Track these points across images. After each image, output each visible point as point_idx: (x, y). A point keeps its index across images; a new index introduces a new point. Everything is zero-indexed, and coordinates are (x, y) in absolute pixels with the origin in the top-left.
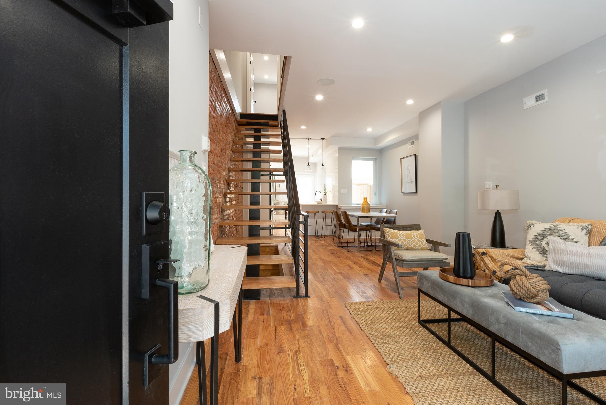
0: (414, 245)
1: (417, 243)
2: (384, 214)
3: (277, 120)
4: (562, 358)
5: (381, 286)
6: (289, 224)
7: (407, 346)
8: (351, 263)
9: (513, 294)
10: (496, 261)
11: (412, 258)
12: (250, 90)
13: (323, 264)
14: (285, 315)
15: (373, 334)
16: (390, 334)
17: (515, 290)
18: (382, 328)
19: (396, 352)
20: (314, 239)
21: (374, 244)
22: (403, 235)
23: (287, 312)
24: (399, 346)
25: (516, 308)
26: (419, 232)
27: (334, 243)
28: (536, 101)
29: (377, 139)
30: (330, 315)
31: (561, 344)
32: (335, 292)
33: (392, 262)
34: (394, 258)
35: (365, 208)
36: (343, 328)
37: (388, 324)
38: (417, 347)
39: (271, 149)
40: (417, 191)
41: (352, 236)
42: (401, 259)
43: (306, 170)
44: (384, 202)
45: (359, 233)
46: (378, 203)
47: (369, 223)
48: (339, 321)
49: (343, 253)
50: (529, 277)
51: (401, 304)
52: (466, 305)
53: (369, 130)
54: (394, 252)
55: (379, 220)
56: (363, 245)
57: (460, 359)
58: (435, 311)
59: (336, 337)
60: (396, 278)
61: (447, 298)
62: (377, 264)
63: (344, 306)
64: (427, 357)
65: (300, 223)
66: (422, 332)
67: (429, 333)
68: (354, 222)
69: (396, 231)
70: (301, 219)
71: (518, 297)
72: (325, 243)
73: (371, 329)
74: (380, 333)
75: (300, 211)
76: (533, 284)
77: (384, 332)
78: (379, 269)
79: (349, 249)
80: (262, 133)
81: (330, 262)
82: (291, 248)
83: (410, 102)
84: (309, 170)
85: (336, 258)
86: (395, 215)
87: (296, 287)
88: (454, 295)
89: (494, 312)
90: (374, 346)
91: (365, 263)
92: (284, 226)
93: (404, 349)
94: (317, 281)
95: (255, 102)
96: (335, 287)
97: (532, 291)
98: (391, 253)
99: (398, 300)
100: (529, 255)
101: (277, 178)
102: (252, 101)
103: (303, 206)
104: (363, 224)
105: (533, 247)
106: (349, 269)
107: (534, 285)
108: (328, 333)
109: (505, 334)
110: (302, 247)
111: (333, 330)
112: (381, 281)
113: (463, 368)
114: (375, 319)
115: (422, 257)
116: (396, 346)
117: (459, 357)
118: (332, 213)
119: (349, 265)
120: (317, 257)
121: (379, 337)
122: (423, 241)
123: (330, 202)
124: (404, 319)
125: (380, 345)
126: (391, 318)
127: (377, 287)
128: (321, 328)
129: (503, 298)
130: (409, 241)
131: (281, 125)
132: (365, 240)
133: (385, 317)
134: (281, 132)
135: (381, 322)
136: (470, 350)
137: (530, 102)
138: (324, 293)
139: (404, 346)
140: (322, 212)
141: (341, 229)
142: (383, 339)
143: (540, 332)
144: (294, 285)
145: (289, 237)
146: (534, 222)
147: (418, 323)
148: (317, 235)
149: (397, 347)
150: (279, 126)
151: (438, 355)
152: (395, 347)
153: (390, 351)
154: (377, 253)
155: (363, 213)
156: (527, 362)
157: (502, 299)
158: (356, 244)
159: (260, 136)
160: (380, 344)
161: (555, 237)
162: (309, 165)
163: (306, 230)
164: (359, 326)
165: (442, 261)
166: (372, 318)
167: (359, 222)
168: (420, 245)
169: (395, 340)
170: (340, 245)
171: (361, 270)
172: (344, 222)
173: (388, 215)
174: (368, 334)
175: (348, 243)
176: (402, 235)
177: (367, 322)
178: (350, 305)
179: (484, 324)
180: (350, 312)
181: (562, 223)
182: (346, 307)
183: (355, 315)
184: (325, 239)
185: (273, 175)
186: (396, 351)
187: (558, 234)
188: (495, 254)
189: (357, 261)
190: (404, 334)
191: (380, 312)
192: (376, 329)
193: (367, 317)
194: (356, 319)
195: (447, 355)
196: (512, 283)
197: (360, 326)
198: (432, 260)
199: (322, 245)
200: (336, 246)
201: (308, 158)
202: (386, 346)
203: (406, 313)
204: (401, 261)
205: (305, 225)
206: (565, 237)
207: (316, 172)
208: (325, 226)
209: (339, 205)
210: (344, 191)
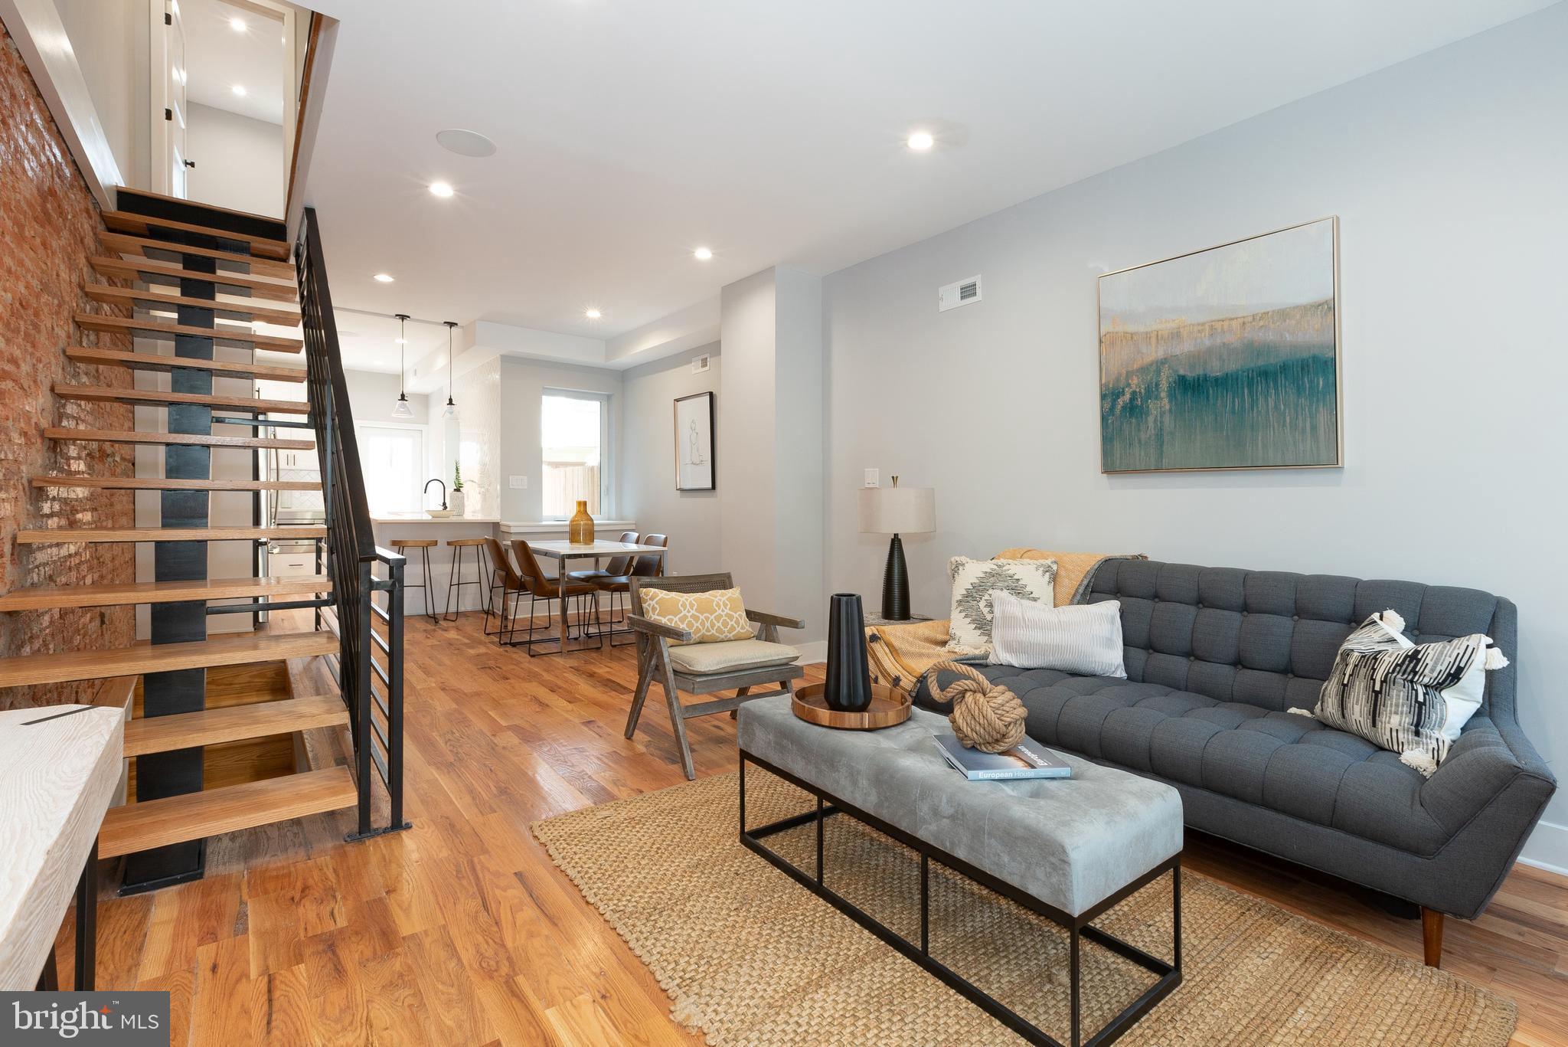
0: (719, 630)
1: (725, 624)
2: (632, 547)
3: (284, 239)
4: (1071, 882)
5: (633, 749)
6: (330, 589)
7: (719, 920)
8: (543, 693)
9: (959, 738)
10: (898, 654)
11: (717, 664)
12: (169, 115)
13: (454, 706)
14: (312, 916)
15: (622, 908)
16: (672, 894)
17: (965, 730)
18: (645, 881)
19: (691, 949)
20: (421, 625)
21: (605, 629)
22: (691, 603)
23: (322, 902)
24: (698, 927)
25: (971, 774)
26: (729, 592)
27: (489, 634)
28: (962, 298)
29: (614, 342)
30: (482, 879)
31: (1069, 849)
32: (495, 792)
33: (664, 681)
34: (669, 669)
35: (582, 529)
36: (529, 912)
37: (662, 865)
38: (744, 916)
39: (257, 334)
40: (714, 487)
41: (546, 609)
42: (687, 671)
43: (394, 415)
44: (630, 511)
45: (563, 601)
46: (613, 515)
47: (591, 572)
48: (516, 892)
49: (518, 663)
50: (991, 695)
51: (692, 793)
52: (863, 782)
53: (593, 314)
54: (672, 653)
55: (618, 564)
56: (574, 633)
57: (848, 920)
58: (775, 796)
59: (507, 951)
60: (675, 725)
61: (817, 767)
62: (619, 684)
63: (527, 834)
64: (772, 940)
65: (373, 586)
66: (752, 867)
67: (769, 865)
68: (549, 570)
69: (673, 595)
70: (378, 572)
71: (969, 743)
72: (457, 637)
73: (618, 895)
74: (642, 901)
75: (372, 545)
76: (998, 709)
77: (654, 893)
78: (625, 702)
79: (537, 648)
80: (220, 273)
81: (478, 694)
82: (337, 667)
83: (703, 254)
84: (404, 416)
85: (494, 680)
86: (664, 549)
87: (356, 803)
88: (831, 759)
89: (927, 790)
90: (630, 949)
91: (584, 687)
92: (312, 597)
93: (712, 932)
94: (435, 764)
95: (192, 165)
96: (496, 775)
97: (997, 726)
98: (660, 656)
99: (684, 784)
100: (958, 634)
101: (283, 433)
102: (179, 158)
103: (383, 524)
104: (574, 574)
105: (963, 614)
106: (538, 710)
107: (999, 712)
108: (477, 946)
109: (952, 843)
110: (379, 663)
111: (495, 929)
112: (632, 735)
113: (857, 946)
114: (626, 858)
115: (741, 660)
116: (690, 931)
117: (845, 916)
118: (480, 547)
119: (537, 700)
120: (434, 685)
121: (641, 914)
122: (740, 616)
123: (474, 512)
124: (704, 840)
125: (646, 939)
126: (669, 845)
127: (623, 754)
128: (454, 931)
129: (938, 750)
130: (707, 618)
131: (298, 256)
132: (582, 618)
133: (653, 844)
134: (300, 283)
135: (643, 862)
136: (865, 889)
137: (950, 297)
138: (461, 805)
139: (712, 922)
140: (449, 544)
141: (509, 591)
142: (652, 918)
143: (1027, 828)
144: (350, 799)
145: (331, 632)
146: (963, 559)
147: (739, 844)
148: (430, 612)
149: (693, 934)
150: (292, 261)
151: (797, 924)
152: (689, 935)
153: (676, 952)
154: (616, 652)
155: (576, 545)
156: (975, 887)
157: (936, 753)
158: (556, 633)
159: (212, 284)
160: (645, 936)
161: (1002, 590)
162: (403, 398)
163: (395, 605)
164: (581, 891)
165: (787, 664)
166: (617, 857)
167: (564, 568)
168: (733, 628)
169: (687, 910)
170: (506, 640)
171: (572, 710)
172: (518, 572)
173: (643, 548)
174: (608, 914)
175: (531, 629)
176: (688, 604)
177: (604, 874)
178: (546, 829)
179: (904, 826)
180: (547, 851)
181: (1010, 561)
182: (536, 837)
183: (564, 858)
184: (458, 623)
185: (267, 423)
186: (692, 945)
187: (1006, 584)
188: (895, 636)
189: (560, 683)
190: (708, 887)
191: (638, 832)
192: (629, 891)
193: (600, 856)
194: (569, 872)
195: (817, 920)
196: (959, 711)
197: (584, 893)
198: (765, 664)
199: (450, 643)
200: (493, 643)
201: (400, 378)
202: (662, 938)
203: (705, 820)
204: (690, 677)
205: (391, 593)
206: (1017, 590)
207: (427, 423)
208: (459, 584)
209: (502, 523)
210: (519, 482)
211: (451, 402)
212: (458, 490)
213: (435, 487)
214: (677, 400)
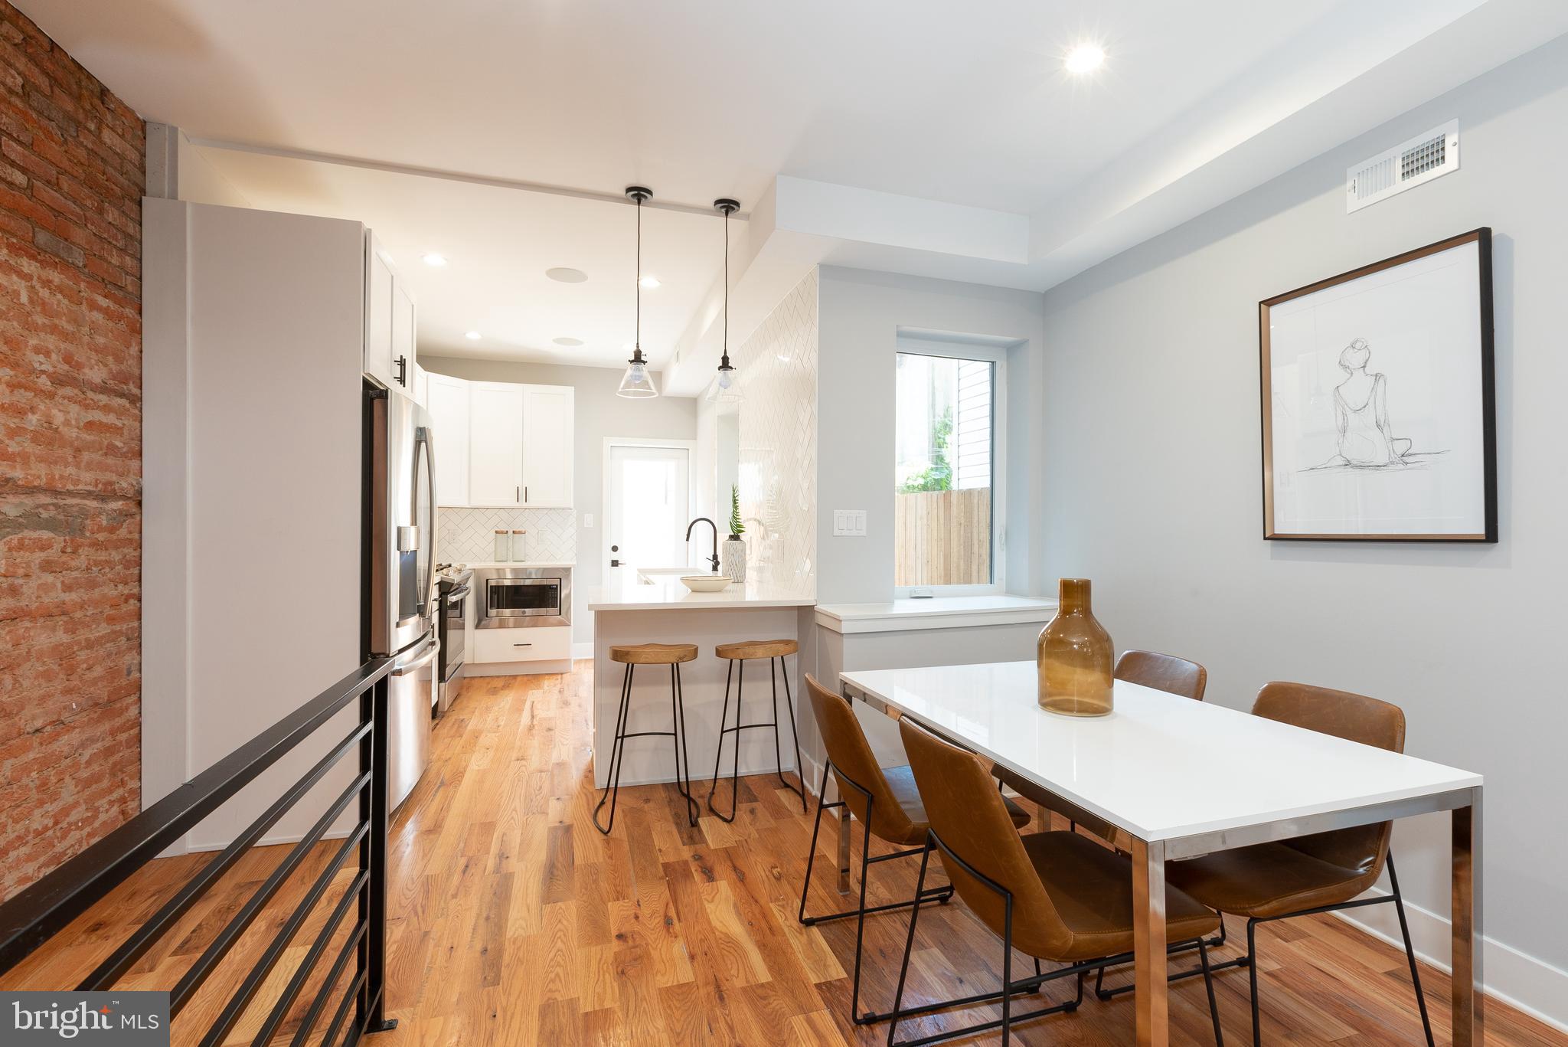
140: (720, 652)
207: (694, 437)
208: (738, 728)
209: (819, 607)
210: (850, 522)
211: (725, 364)
212: (735, 537)
213: (702, 531)
214: (1270, 302)
